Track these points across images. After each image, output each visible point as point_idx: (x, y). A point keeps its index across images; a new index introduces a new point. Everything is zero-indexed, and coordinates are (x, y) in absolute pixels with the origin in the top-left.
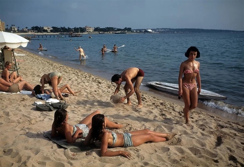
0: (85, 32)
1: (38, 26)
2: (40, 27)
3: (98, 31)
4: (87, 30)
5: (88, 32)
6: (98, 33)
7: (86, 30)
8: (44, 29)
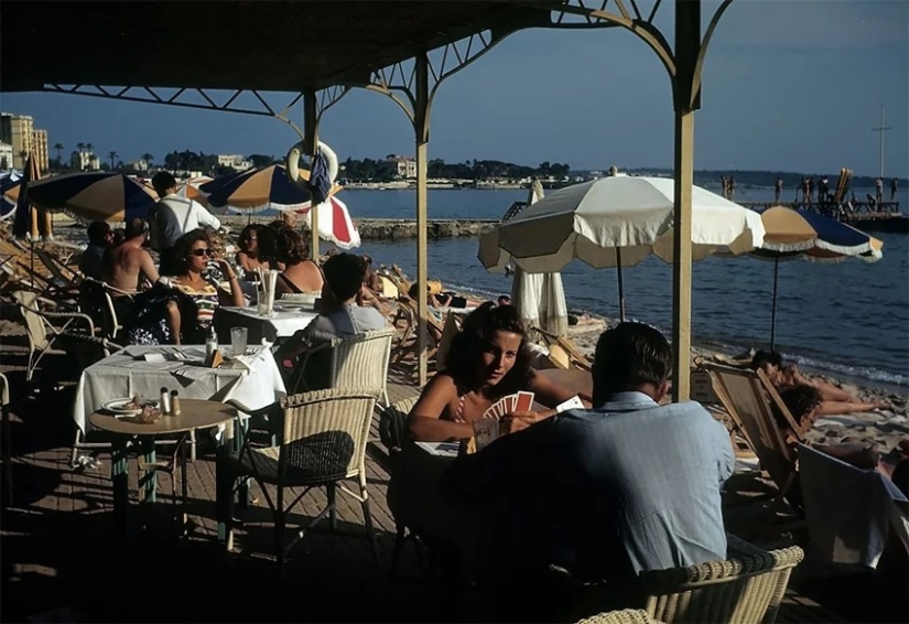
0: (394, 180)
1: (191, 151)
2: (202, 155)
3: (447, 178)
4: (399, 170)
5: (404, 178)
6: (452, 186)
7: (397, 173)
8: (220, 162)
